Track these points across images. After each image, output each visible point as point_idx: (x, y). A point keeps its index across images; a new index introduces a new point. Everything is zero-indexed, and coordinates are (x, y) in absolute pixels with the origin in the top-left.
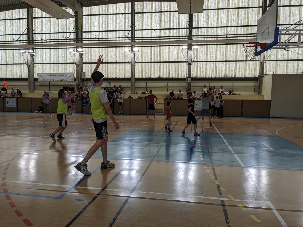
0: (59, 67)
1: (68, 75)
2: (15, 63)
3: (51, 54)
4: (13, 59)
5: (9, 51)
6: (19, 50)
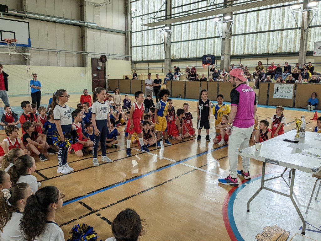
2: (272, 29)
4: (270, 23)
5: (264, 11)
6: (282, 8)
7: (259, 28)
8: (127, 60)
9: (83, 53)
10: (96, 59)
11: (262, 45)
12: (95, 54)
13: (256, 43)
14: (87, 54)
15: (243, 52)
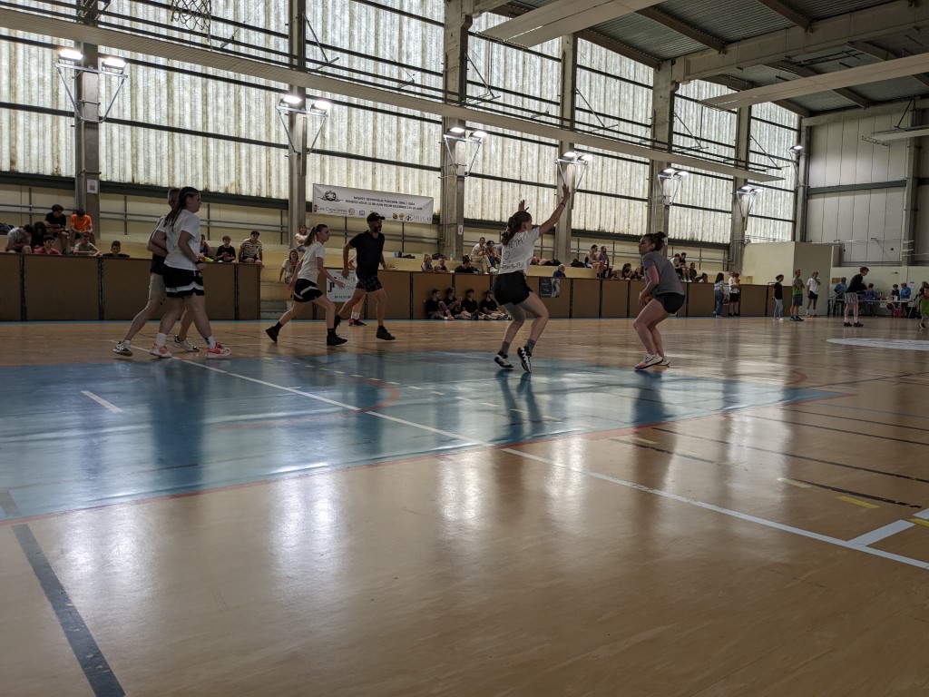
0: (374, 173)
1: (418, 204)
2: (211, 131)
3: (349, 124)
4: (205, 113)
5: (187, 77)
6: (232, 85)
7: (177, 120)
11: (189, 168)
13: (171, 157)
15: (131, 177)
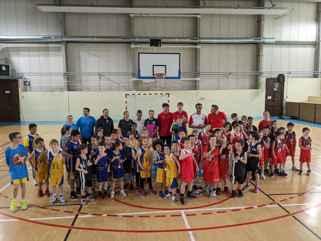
8: (316, 77)
9: (257, 73)
10: (272, 79)
12: (272, 73)
14: (261, 74)
